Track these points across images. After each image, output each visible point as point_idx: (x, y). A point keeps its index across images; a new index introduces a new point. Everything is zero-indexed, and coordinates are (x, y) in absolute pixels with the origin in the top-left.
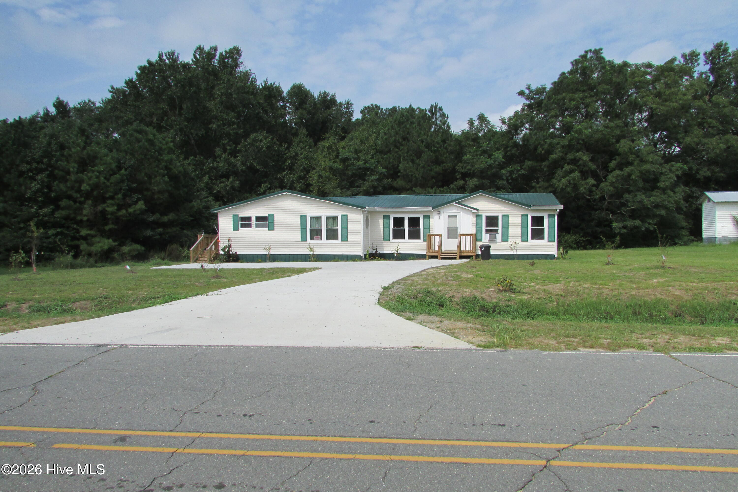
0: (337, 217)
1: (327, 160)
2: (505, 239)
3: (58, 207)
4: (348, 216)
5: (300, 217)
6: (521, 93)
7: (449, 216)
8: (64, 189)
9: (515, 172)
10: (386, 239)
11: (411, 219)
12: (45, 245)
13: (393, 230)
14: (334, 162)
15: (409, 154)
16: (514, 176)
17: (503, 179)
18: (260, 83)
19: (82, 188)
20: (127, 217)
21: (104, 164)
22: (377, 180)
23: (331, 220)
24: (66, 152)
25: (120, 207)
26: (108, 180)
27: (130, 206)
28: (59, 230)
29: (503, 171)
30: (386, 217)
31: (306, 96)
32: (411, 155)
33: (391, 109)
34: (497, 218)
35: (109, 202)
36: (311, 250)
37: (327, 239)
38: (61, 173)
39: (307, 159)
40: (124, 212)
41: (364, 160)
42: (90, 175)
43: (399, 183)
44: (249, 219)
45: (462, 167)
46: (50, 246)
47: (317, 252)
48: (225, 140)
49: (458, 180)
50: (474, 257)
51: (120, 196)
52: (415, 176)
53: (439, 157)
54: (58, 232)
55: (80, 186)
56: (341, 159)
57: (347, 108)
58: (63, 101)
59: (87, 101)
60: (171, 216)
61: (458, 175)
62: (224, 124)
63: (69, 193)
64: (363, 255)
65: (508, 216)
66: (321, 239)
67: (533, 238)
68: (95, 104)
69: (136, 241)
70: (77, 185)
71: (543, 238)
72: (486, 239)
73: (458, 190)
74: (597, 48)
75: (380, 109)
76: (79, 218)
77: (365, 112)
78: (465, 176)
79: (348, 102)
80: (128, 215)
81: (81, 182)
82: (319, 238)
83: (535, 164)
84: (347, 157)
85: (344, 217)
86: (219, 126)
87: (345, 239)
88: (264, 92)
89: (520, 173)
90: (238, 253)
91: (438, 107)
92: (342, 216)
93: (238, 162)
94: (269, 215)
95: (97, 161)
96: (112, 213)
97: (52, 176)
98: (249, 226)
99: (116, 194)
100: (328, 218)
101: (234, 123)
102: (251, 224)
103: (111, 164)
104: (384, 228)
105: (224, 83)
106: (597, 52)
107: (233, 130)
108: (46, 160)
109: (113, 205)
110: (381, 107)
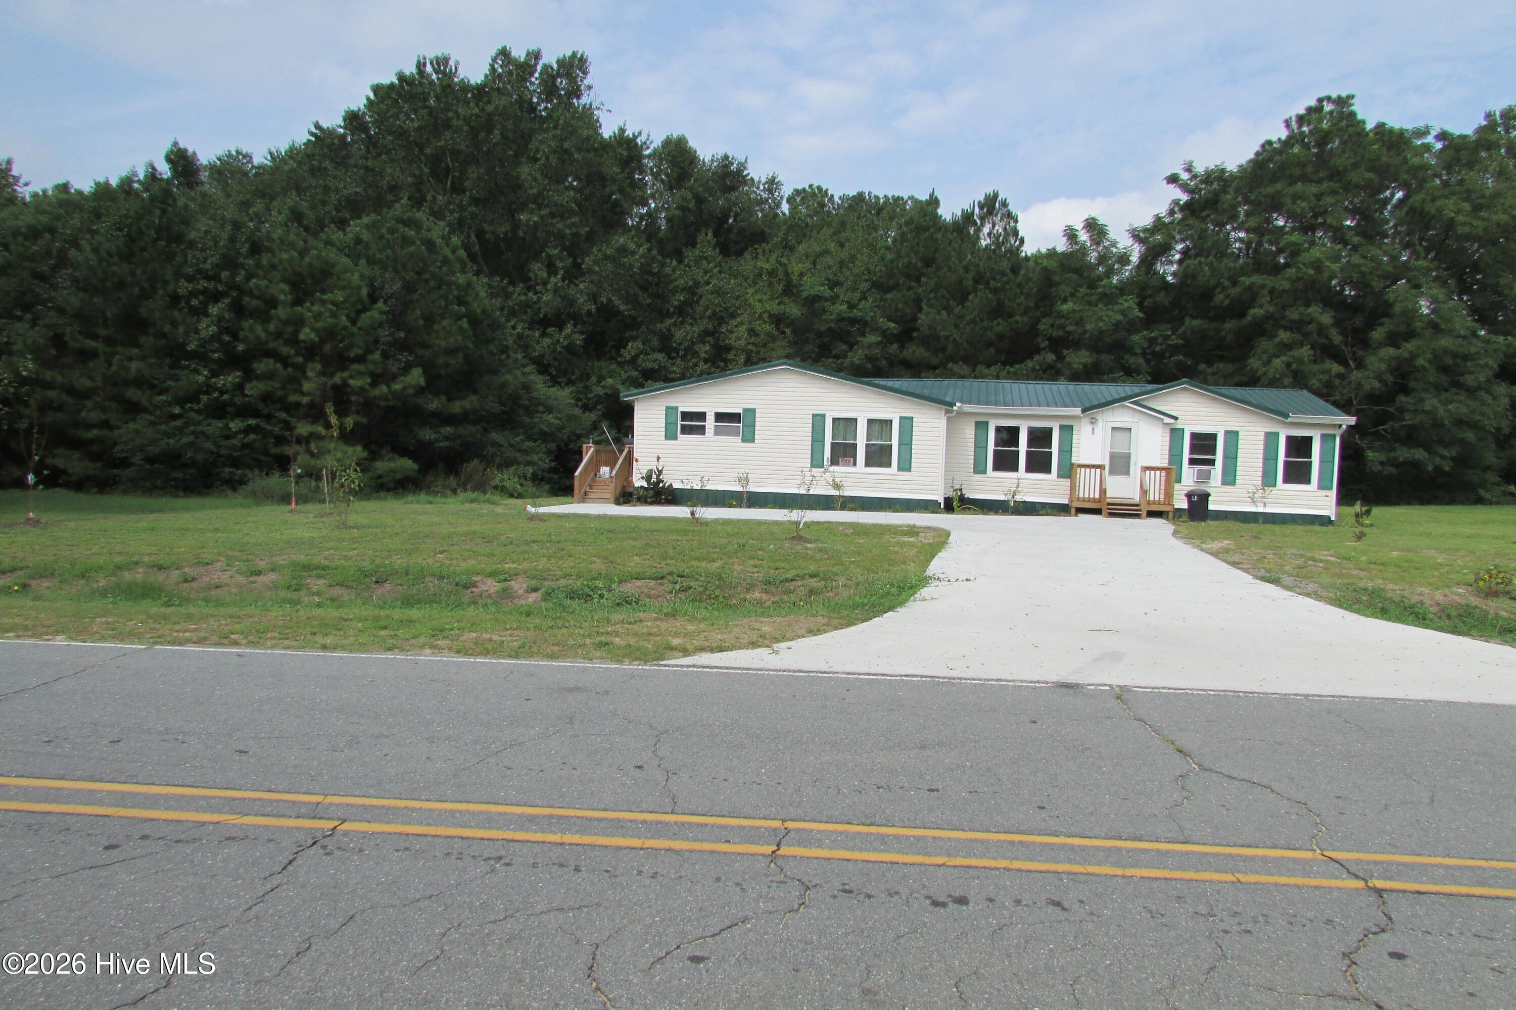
0: (891, 421)
1: (765, 298)
2: (1229, 478)
3: (249, 374)
4: (914, 420)
5: (811, 416)
6: (1173, 179)
7: (1113, 429)
8: (263, 335)
9: (1160, 340)
10: (980, 468)
11: (1032, 432)
12: (224, 452)
13: (995, 451)
14: (779, 304)
15: (939, 294)
16: (1158, 348)
17: (1136, 354)
18: (607, 131)
19: (302, 337)
20: (387, 400)
21: (343, 288)
22: (878, 344)
23: (876, 427)
24: (265, 259)
25: (377, 379)
26: (354, 322)
27: (394, 378)
28: (252, 422)
29: (1135, 338)
30: (982, 426)
31: (692, 162)
32: (943, 297)
33: (853, 196)
34: (1213, 437)
35: (355, 366)
36: (837, 486)
37: (867, 464)
38: (255, 303)
39: (719, 295)
40: (384, 389)
41: (848, 303)
42: (316, 308)
43: (914, 351)
44: (702, 416)
45: (1052, 326)
46: (235, 454)
47: (849, 492)
48: (556, 248)
49: (1043, 352)
50: (1171, 515)
51: (377, 356)
52: (955, 340)
53: (1006, 302)
54: (249, 426)
55: (297, 332)
56: (806, 298)
57: (770, 191)
58: (186, 150)
59: (234, 153)
60: (469, 402)
61: (1043, 341)
62: (553, 215)
63: (271, 345)
64: (941, 501)
65: (1237, 433)
66: (855, 464)
67: (1286, 480)
68: (251, 158)
69: (403, 452)
70: (290, 329)
71: (1308, 482)
72: (1189, 477)
73: (1044, 372)
74: (1344, 95)
75: (827, 195)
76: (293, 398)
77: (795, 200)
78: (1058, 344)
79: (774, 178)
80: (390, 396)
81: (299, 323)
82: (849, 461)
83: (1206, 326)
84: (819, 294)
85: (907, 423)
86: (542, 217)
87: (905, 466)
88: (620, 150)
89: (1171, 343)
90: (675, 486)
91: (999, 198)
92: (901, 418)
93: (580, 294)
94: (745, 410)
95: (330, 282)
96: (362, 390)
97: (238, 309)
98: (701, 430)
99: (369, 351)
100: (870, 422)
101: (572, 213)
102: (704, 427)
103: (359, 288)
104: (975, 447)
105: (555, 127)
106: (1342, 102)
107: (570, 227)
108: (225, 274)
109: (361, 373)
110: (830, 193)
